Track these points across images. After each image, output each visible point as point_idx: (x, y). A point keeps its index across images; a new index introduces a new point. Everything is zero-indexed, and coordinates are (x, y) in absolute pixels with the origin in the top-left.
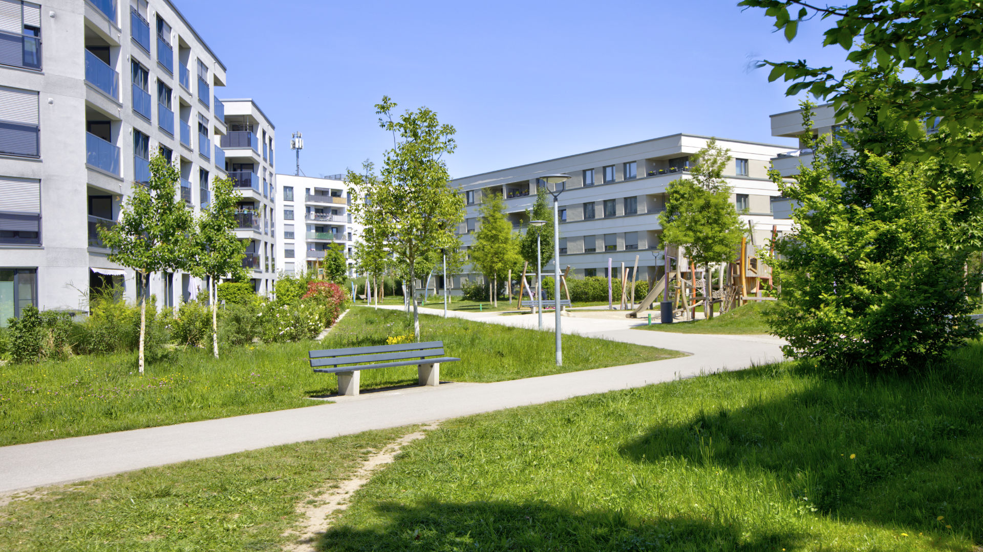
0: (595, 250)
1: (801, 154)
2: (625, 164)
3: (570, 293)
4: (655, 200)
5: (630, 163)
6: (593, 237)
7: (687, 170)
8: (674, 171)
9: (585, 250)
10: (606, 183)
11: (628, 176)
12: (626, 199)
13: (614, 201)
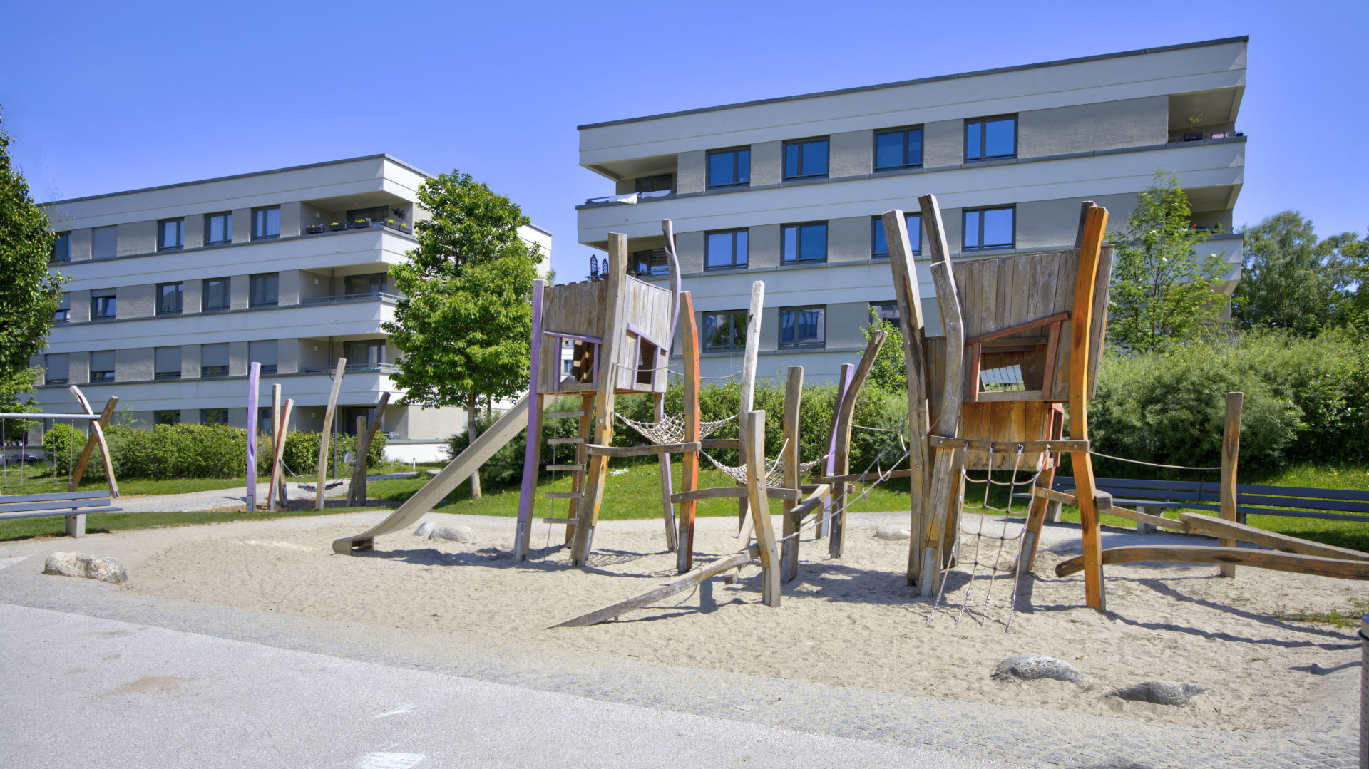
0: (178, 374)
1: (640, 200)
2: (255, 210)
3: (115, 459)
4: (317, 282)
5: (265, 209)
6: (176, 351)
7: (390, 226)
8: (365, 226)
9: (157, 375)
10: (209, 245)
11: (260, 233)
12: (253, 277)
13: (225, 280)
